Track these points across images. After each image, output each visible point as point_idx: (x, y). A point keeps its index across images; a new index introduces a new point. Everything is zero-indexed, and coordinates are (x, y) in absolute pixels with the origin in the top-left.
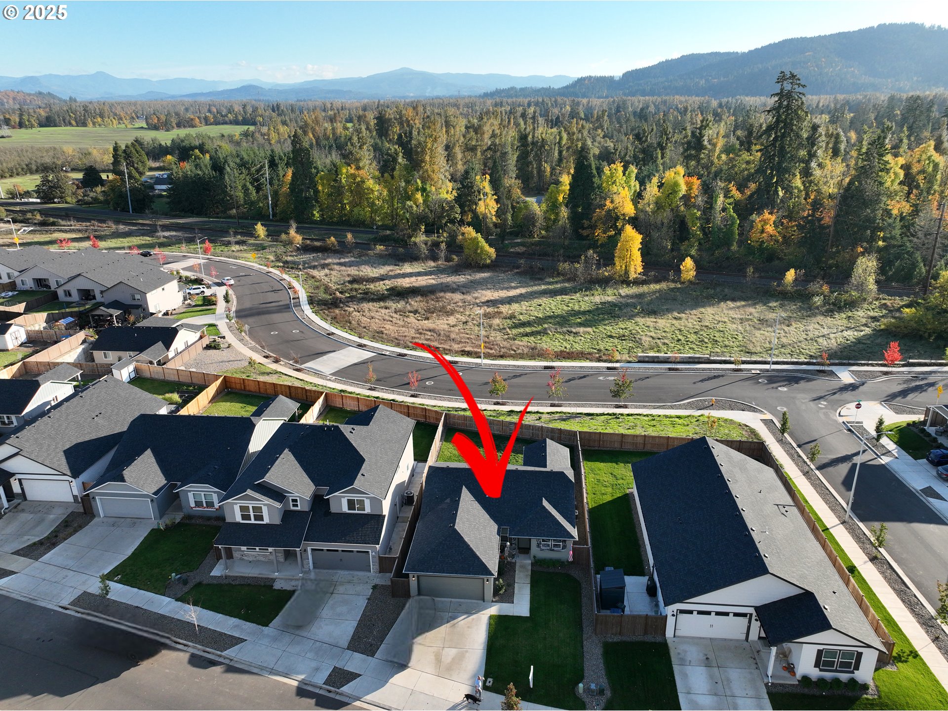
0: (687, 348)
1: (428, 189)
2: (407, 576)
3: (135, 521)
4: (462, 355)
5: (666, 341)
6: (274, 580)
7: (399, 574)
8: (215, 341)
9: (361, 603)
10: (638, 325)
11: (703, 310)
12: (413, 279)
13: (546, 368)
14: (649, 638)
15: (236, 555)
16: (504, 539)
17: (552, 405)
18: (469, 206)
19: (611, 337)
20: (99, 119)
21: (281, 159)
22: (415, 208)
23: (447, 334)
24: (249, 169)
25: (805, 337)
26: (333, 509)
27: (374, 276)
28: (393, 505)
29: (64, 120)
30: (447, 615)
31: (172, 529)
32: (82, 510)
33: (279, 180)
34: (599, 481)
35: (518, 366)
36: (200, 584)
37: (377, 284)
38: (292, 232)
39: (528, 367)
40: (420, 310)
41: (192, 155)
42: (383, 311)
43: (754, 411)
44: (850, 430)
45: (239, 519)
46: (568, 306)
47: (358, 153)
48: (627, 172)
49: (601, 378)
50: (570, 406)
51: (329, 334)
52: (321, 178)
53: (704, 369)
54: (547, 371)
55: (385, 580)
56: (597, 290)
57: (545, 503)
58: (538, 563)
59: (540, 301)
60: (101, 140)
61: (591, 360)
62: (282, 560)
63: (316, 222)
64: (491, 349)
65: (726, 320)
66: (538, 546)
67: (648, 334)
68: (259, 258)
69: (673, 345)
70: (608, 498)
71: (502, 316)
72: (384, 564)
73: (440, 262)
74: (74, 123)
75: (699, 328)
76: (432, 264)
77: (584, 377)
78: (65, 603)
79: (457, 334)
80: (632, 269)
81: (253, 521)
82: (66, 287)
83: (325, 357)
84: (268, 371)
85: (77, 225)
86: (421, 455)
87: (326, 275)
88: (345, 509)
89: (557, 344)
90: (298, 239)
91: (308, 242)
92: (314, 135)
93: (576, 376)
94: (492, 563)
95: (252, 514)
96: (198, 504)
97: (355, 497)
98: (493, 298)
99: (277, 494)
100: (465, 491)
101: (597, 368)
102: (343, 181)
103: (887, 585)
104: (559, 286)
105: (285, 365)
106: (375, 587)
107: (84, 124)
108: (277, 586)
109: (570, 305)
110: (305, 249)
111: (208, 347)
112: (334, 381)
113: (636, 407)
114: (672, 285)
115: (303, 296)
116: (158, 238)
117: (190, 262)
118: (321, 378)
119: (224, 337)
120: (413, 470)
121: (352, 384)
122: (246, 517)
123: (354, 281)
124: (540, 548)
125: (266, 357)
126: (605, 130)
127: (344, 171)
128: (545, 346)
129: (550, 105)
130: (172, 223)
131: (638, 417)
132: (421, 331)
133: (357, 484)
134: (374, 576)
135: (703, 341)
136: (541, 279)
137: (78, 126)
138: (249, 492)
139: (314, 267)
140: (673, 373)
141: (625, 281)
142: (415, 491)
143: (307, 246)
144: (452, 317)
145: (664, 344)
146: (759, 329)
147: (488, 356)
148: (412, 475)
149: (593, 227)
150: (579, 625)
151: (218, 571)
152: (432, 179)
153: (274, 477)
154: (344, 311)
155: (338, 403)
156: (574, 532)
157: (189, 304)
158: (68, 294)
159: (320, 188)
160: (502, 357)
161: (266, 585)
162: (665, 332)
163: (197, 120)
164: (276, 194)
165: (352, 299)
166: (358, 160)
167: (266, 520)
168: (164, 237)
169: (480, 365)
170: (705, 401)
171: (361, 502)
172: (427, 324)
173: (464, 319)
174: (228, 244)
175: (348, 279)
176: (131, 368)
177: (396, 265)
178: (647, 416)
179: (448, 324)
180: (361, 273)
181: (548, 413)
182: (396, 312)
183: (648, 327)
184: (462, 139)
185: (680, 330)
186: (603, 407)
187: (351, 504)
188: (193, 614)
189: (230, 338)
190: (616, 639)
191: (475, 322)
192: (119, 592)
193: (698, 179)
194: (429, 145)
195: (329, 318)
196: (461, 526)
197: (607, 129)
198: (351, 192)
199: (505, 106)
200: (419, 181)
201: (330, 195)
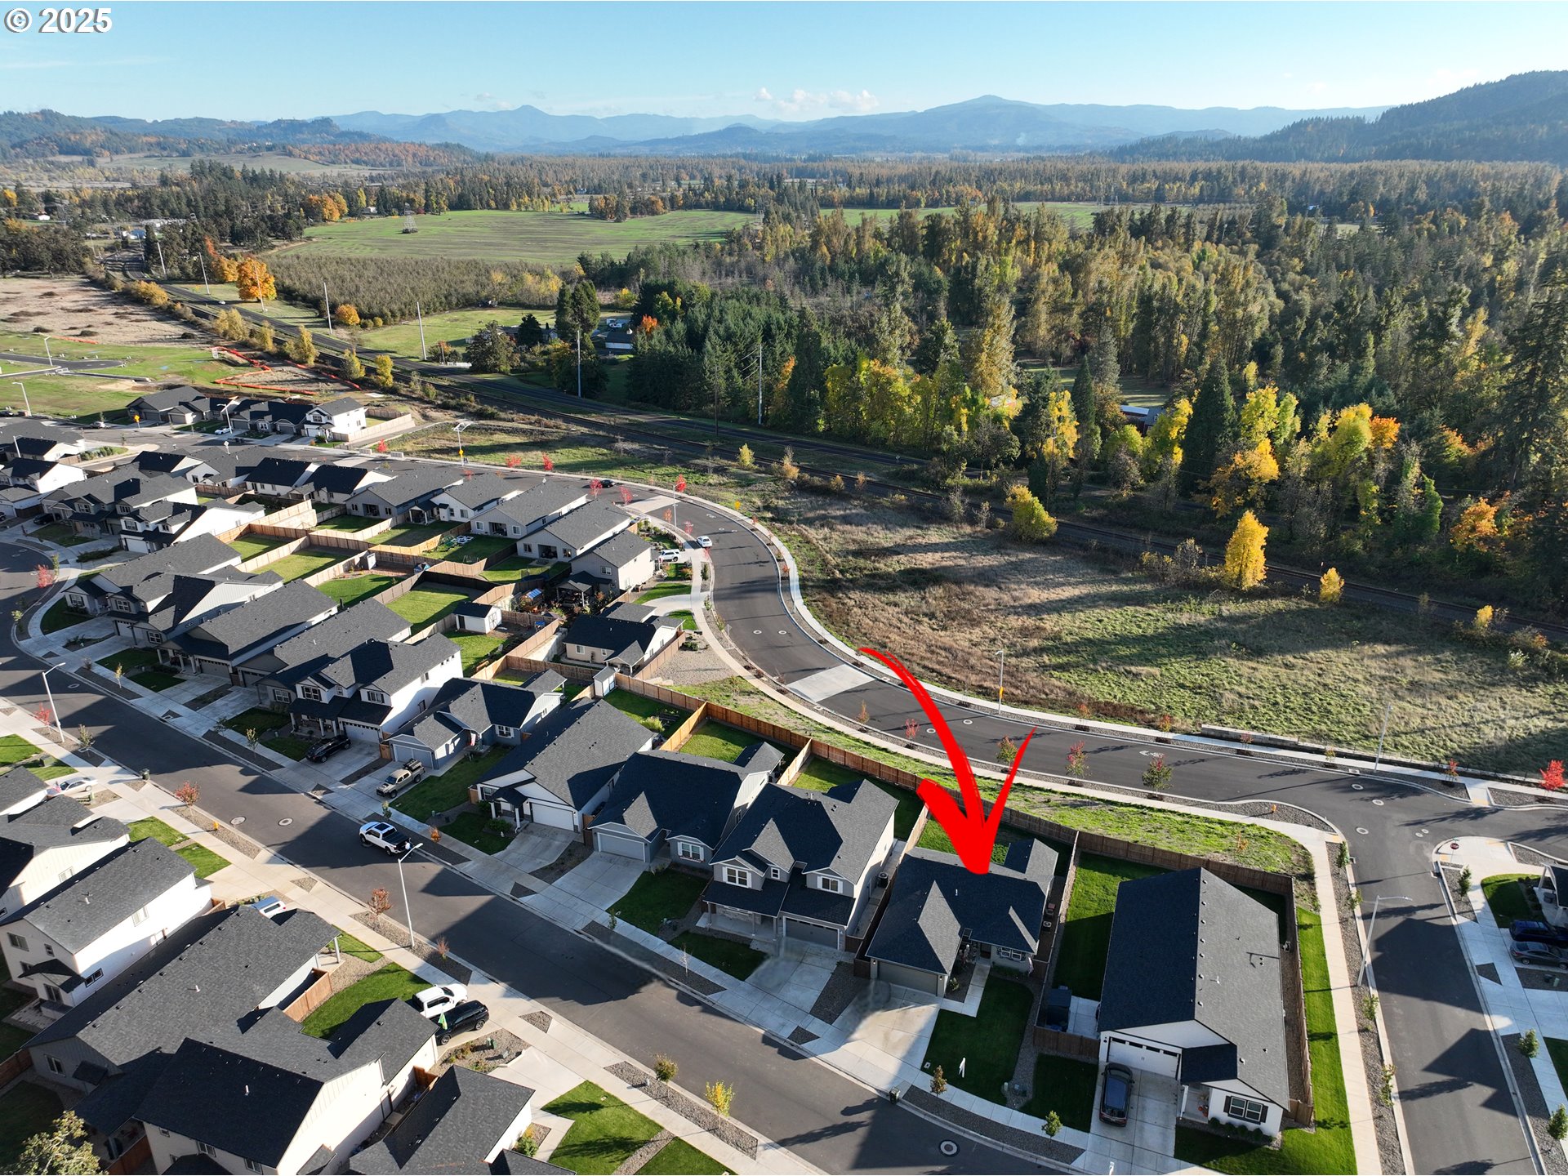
0: (1282, 717)
1: (981, 402)
2: (869, 959)
3: (629, 860)
4: (979, 693)
5: (1256, 703)
6: (751, 940)
7: (861, 956)
8: (691, 638)
9: (826, 976)
10: (1226, 672)
11: (1331, 653)
12: (938, 556)
13: (1078, 728)
14: (1083, 1058)
15: (718, 910)
16: (965, 940)
17: (1071, 783)
18: (1032, 443)
19: (1182, 686)
20: (526, 199)
21: (780, 328)
22: (956, 437)
23: (966, 657)
24: (736, 344)
25: (1467, 720)
26: (809, 885)
27: (886, 545)
28: (866, 887)
29: (481, 200)
30: (900, 1002)
31: (663, 874)
32: (582, 840)
33: (774, 360)
34: (1087, 892)
35: (1044, 721)
36: (687, 932)
37: (889, 561)
38: (787, 461)
39: (1056, 723)
40: (938, 614)
41: (659, 300)
42: (891, 610)
43: (1324, 829)
44: (1438, 875)
45: (725, 879)
46: (1140, 627)
47: (886, 340)
48: (1282, 403)
49: (1144, 753)
50: (1093, 787)
51: (821, 642)
52: (833, 373)
53: (1284, 758)
54: (1080, 733)
55: (849, 958)
56: (1189, 603)
57: (1012, 913)
58: (996, 969)
59: (1103, 613)
60: (532, 240)
61: (1139, 725)
62: (759, 922)
63: (817, 435)
64: (1017, 688)
65: (1360, 677)
66: (998, 952)
67: (1236, 688)
68: (742, 500)
69: (1263, 710)
70: (1090, 914)
71: (1044, 634)
72: (850, 944)
73: (978, 529)
74: (493, 204)
75: (1312, 685)
76: (968, 529)
77: (1122, 748)
78: (579, 928)
79: (979, 659)
80: (1249, 575)
81: (737, 884)
82: (527, 541)
83: (814, 677)
84: (749, 689)
85: (520, 421)
86: (902, 833)
87: (825, 539)
88: (820, 886)
89: (1106, 689)
90: (794, 472)
91: (807, 476)
92: (828, 249)
93: (1110, 745)
94: (948, 960)
95: (737, 877)
96: (686, 854)
97: (831, 878)
98: (1038, 601)
99: (760, 863)
100: (935, 887)
101: (1144, 737)
102: (862, 379)
103: (1361, 1057)
104: (1137, 587)
105: (768, 683)
106: (839, 964)
107: (506, 207)
108: (754, 946)
109: (1143, 625)
110: (801, 488)
111: (684, 647)
112: (822, 713)
113: (1174, 801)
114: (1305, 605)
115: (794, 575)
116: (618, 451)
117: (661, 502)
118: (808, 707)
119: (701, 633)
120: (892, 849)
121: (841, 721)
122: (732, 879)
123: (862, 552)
124: (1001, 956)
125: (748, 668)
126: (1308, 257)
127: (865, 365)
128: (1089, 692)
129: (1230, 179)
130: (633, 424)
131: (1171, 816)
132: (933, 648)
133: (832, 867)
134: (839, 953)
135: (1309, 709)
136: (1114, 572)
137: (497, 209)
138: (737, 858)
139: (810, 522)
140: (1241, 758)
141: (1236, 592)
142: (890, 874)
143: (805, 482)
144: (977, 630)
145: (1253, 707)
146: (1401, 698)
147: (1010, 699)
148: (890, 854)
149: (1211, 492)
150: (1021, 1034)
151: (702, 923)
152: (988, 387)
153: (759, 847)
154: (843, 604)
155: (823, 753)
156: (1035, 946)
157: (661, 576)
158: (528, 548)
159: (829, 385)
160: (1026, 703)
161: (745, 944)
162: (1260, 687)
163: (660, 203)
164: (769, 389)
165: (854, 584)
166: (885, 350)
167: (749, 885)
168: (625, 451)
169: (995, 712)
170: (1265, 804)
171: (835, 883)
172: (944, 638)
173: (991, 633)
174: (704, 471)
175: (852, 547)
176: (612, 678)
177: (918, 527)
178: (1182, 815)
179: (971, 641)
180: (871, 539)
181: (1062, 793)
182: (907, 613)
183: (1240, 676)
184: (1051, 288)
185: (1284, 687)
186: (1133, 795)
187: (826, 883)
188: (684, 959)
189: (708, 636)
190: (1052, 1053)
191: (1005, 641)
192: (623, 928)
193: (1396, 422)
194: (988, 339)
195: (823, 616)
196: (924, 922)
197: (1312, 256)
198: (872, 396)
199: (1149, 182)
200: (968, 390)
201: (842, 398)
